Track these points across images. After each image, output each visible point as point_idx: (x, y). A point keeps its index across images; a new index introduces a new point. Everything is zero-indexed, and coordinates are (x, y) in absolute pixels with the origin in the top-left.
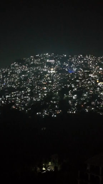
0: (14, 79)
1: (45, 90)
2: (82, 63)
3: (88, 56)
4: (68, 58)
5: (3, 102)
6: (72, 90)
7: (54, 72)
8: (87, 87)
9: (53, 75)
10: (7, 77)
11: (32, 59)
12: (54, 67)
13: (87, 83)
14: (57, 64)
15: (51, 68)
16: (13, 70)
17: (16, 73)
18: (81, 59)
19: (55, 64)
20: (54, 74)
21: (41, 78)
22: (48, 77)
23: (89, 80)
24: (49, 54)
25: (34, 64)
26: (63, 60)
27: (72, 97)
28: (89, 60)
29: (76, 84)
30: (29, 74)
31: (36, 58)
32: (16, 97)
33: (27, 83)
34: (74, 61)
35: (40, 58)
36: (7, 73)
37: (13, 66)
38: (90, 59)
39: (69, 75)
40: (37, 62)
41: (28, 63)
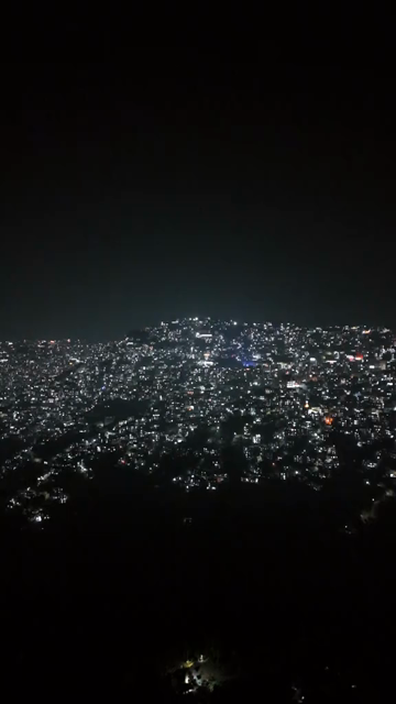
0: (125, 376)
1: (192, 412)
2: (272, 342)
3: (285, 326)
4: (241, 328)
5: (99, 448)
6: (251, 423)
7: (211, 363)
8: (283, 416)
9: (210, 371)
10: (108, 372)
11: (163, 330)
12: (211, 350)
13: (283, 404)
14: (217, 343)
15: (205, 351)
16: (122, 355)
17: (129, 362)
18: (269, 333)
19: (214, 342)
20: (212, 367)
21: (183, 379)
22: (198, 375)
23: (288, 398)
24: (200, 319)
25: (167, 341)
26: (231, 334)
27: (252, 440)
28: (288, 334)
29: (258, 405)
30: (157, 364)
31: (173, 328)
32: (128, 433)
33: (153, 390)
34: (255, 338)
35: (181, 328)
36: (108, 363)
37: (124, 346)
38: (288, 332)
39: (243, 372)
40: (176, 336)
41: (155, 339)
